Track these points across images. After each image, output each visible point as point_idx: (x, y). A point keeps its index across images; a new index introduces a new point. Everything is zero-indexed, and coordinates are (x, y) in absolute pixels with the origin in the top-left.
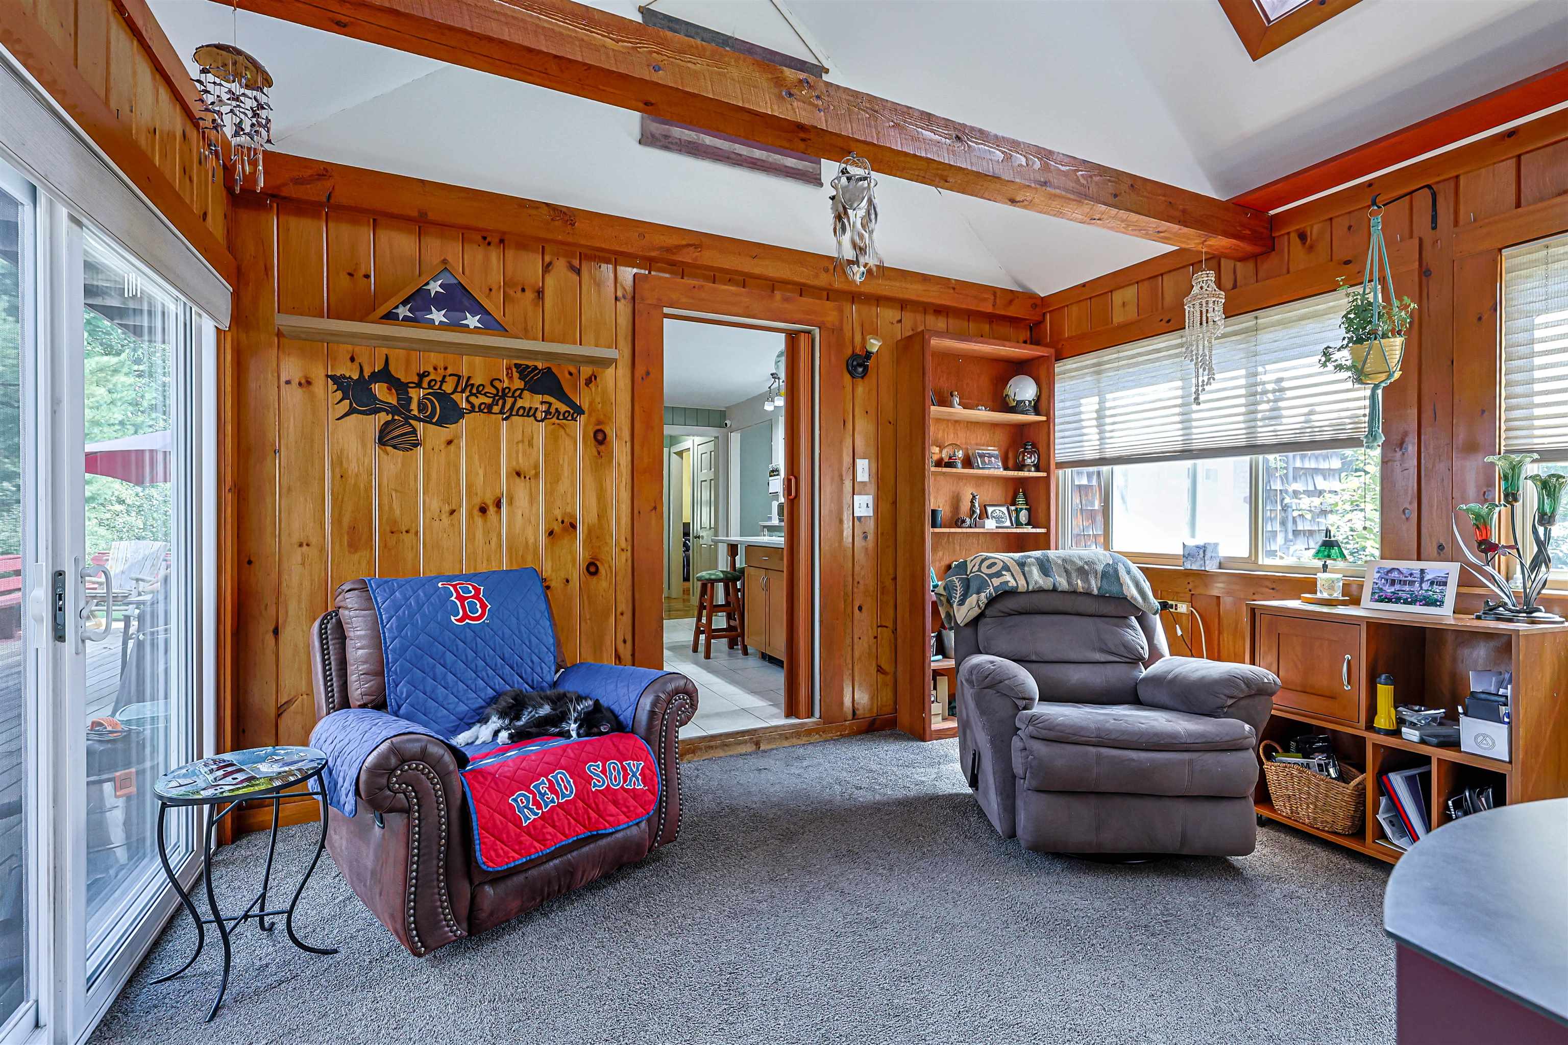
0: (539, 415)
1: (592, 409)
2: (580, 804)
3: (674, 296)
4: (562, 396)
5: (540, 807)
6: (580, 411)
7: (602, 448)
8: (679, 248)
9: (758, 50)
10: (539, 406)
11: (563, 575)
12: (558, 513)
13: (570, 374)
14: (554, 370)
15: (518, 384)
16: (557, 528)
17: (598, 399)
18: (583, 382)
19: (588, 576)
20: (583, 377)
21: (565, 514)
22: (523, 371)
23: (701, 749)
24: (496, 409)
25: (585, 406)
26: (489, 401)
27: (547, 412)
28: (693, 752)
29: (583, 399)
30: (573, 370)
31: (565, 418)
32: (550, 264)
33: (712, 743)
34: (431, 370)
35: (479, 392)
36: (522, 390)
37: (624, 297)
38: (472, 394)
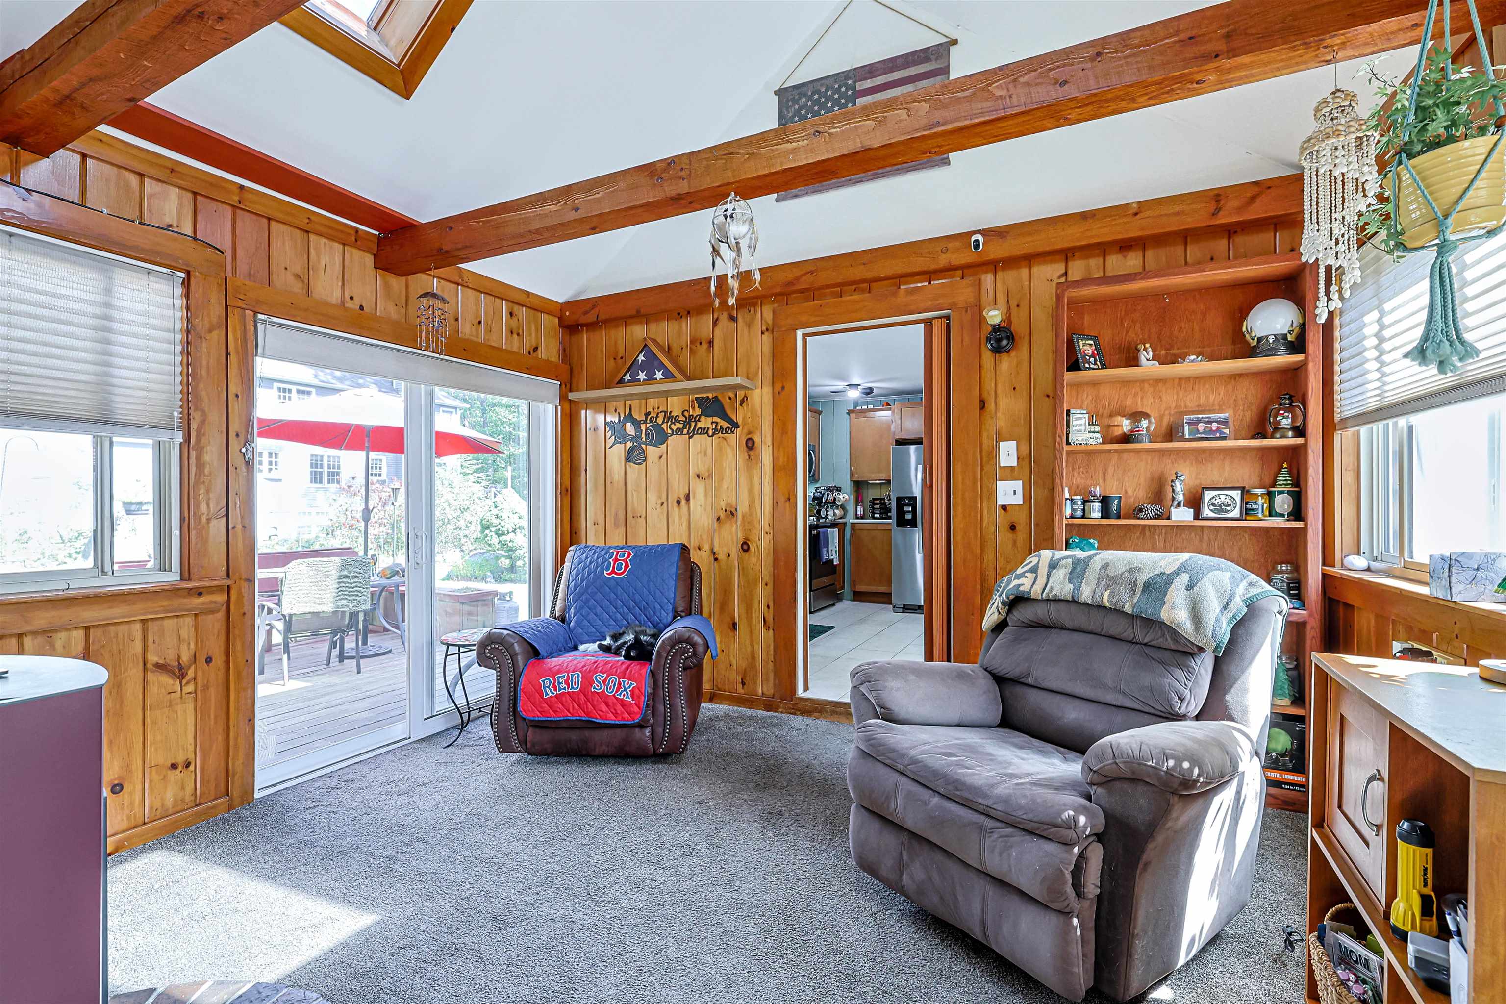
0: (710, 433)
1: (745, 423)
2: (582, 697)
3: (804, 318)
4: (725, 417)
5: (556, 690)
6: (736, 425)
7: (751, 453)
8: (798, 279)
9: (877, 65)
10: (710, 425)
11: (725, 550)
12: (723, 504)
13: (730, 398)
14: (720, 397)
15: (698, 412)
16: (722, 515)
17: (749, 414)
18: (738, 403)
19: (743, 554)
20: (739, 399)
21: (727, 505)
22: (702, 402)
23: (827, 712)
24: (685, 431)
25: (740, 423)
26: (681, 426)
27: (715, 429)
28: (820, 712)
29: (739, 416)
30: (732, 396)
31: (727, 433)
32: (717, 319)
33: (837, 709)
34: (651, 410)
35: (676, 421)
36: (700, 416)
37: (767, 330)
38: (672, 423)
